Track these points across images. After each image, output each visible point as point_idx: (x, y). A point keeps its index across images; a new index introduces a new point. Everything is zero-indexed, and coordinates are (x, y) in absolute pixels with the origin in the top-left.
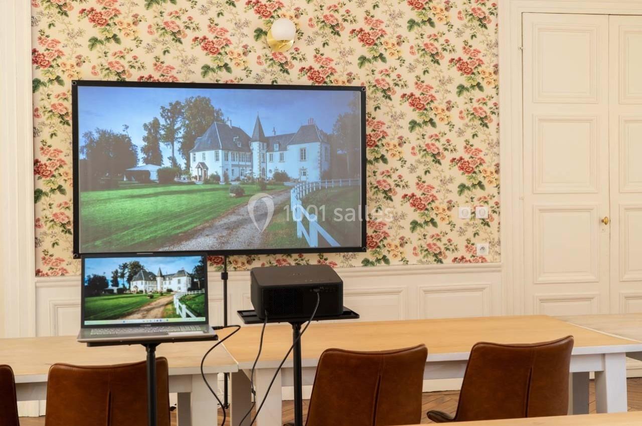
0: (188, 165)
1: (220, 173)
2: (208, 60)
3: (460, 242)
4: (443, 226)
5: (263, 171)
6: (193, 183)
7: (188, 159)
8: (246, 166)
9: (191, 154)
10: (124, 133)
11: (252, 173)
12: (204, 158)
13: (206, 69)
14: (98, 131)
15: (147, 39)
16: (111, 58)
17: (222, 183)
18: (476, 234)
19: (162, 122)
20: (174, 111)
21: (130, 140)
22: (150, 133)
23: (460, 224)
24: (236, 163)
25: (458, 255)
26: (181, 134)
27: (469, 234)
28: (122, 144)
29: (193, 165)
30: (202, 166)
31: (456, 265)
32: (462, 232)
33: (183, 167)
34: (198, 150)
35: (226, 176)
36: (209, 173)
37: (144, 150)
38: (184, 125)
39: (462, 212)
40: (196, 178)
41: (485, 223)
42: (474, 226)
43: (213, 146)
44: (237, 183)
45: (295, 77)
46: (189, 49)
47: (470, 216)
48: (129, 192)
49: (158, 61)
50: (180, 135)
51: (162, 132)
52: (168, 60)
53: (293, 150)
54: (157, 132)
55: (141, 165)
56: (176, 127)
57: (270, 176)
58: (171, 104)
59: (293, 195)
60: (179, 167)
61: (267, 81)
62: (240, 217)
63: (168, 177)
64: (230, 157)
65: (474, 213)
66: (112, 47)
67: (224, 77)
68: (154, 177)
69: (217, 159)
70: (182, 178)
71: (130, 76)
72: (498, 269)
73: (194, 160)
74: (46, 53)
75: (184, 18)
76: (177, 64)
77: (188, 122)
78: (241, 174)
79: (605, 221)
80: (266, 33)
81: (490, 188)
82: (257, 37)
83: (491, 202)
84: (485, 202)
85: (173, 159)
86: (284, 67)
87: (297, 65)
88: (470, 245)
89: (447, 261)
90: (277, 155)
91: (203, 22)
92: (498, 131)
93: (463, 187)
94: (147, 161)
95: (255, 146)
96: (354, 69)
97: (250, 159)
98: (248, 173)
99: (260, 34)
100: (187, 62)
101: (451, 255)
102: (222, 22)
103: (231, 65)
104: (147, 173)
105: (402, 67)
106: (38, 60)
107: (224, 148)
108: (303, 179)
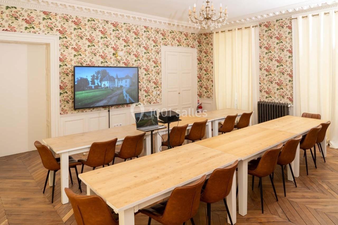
0: (101, 85)
1: (108, 86)
2: (102, 60)
3: (154, 99)
4: (151, 96)
5: (118, 85)
6: (102, 89)
7: (101, 83)
8: (114, 84)
9: (102, 82)
10: (86, 78)
11: (115, 86)
12: (105, 83)
13: (102, 62)
15: (88, 55)
16: (79, 60)
18: (157, 97)
19: (95, 75)
20: (98, 73)
21: (88, 79)
22: (92, 78)
23: (154, 95)
24: (112, 84)
25: (154, 102)
26: (100, 78)
27: (156, 97)
28: (86, 80)
29: (102, 85)
30: (104, 85)
31: (154, 104)
32: (155, 97)
33: (100, 85)
34: (104, 81)
35: (109, 87)
36: (106, 86)
37: (91, 82)
39: (154, 93)
40: (103, 87)
41: (159, 95)
42: (157, 96)
43: (107, 80)
44: (112, 88)
45: (122, 65)
46: (98, 57)
47: (156, 94)
48: (87, 91)
49: (91, 61)
51: (95, 77)
52: (93, 60)
53: (124, 81)
54: (94, 77)
55: (90, 85)
56: (99, 76)
57: (119, 86)
58: (97, 71)
59: (124, 90)
60: (99, 85)
61: (115, 65)
62: (113, 96)
63: (97, 87)
64: (111, 83)
65: (157, 93)
66: (79, 57)
67: (106, 64)
68: (93, 88)
69: (108, 83)
70: (100, 88)
71: (84, 64)
72: (161, 104)
73: (103, 83)
74: (62, 58)
75: (97, 50)
76: (95, 61)
77: (101, 75)
78: (113, 86)
79: (179, 93)
80: (115, 54)
81: (160, 88)
82: (113, 55)
83: (160, 91)
84: (159, 91)
85: (98, 83)
86: (119, 62)
87: (122, 61)
88: (156, 100)
89: (152, 104)
90: (121, 82)
91: (101, 51)
92: (161, 76)
93: (155, 88)
94: (92, 84)
95: (116, 80)
96: (134, 62)
97: (115, 83)
98: (114, 86)
99: (114, 54)
100: (97, 61)
101: (152, 102)
102: (106, 51)
103: (107, 61)
104: (92, 87)
105: (143, 62)
106: (61, 60)
107: (109, 81)
108: (126, 87)
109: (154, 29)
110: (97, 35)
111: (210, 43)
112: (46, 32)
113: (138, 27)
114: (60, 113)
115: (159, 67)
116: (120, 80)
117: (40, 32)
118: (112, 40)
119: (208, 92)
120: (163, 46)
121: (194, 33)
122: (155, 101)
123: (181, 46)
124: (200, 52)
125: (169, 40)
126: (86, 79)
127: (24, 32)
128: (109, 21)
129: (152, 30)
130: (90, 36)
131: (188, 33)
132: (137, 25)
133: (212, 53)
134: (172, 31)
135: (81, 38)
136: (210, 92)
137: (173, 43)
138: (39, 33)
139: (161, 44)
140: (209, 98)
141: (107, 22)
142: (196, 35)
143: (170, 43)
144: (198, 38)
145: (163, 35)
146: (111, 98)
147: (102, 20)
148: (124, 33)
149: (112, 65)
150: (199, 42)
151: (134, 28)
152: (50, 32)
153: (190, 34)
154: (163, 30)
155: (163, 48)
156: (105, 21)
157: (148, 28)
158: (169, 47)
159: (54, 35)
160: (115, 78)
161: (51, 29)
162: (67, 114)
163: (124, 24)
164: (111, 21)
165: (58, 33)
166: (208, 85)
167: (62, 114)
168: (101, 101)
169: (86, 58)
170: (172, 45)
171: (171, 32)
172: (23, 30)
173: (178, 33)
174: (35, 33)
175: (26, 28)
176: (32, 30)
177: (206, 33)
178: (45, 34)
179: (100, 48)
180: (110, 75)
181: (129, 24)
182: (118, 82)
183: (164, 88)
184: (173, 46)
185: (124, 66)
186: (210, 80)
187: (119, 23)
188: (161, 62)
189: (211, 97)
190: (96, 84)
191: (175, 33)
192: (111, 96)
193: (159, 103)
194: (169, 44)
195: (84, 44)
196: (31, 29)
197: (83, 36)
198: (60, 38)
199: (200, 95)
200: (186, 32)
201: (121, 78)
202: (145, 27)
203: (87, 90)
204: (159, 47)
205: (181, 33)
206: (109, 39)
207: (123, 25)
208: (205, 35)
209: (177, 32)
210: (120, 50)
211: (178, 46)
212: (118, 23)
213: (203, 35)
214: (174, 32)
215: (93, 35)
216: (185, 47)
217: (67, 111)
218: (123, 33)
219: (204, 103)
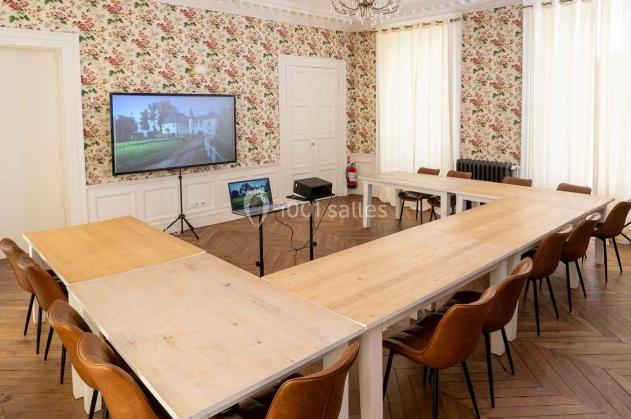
0: (161, 130)
1: (175, 132)
2: (164, 81)
3: (266, 155)
4: (260, 149)
5: (193, 131)
6: (163, 137)
7: (161, 127)
8: (186, 129)
9: (163, 125)
10: (131, 116)
11: (189, 132)
12: (168, 126)
13: (165, 86)
14: (118, 116)
15: (137, 72)
16: (120, 81)
17: (176, 137)
18: (271, 152)
19: (149, 111)
20: (154, 107)
21: (134, 120)
22: (143, 116)
23: (266, 148)
24: (182, 128)
25: (265, 160)
27: (269, 152)
28: (131, 120)
29: (164, 130)
30: (168, 130)
31: (265, 164)
32: (267, 151)
33: (159, 131)
34: (166, 123)
35: (178, 133)
36: (170, 133)
37: (141, 124)
38: (159, 113)
39: (266, 144)
40: (164, 135)
41: (275, 147)
42: (271, 148)
43: (173, 121)
44: (182, 136)
45: (203, 90)
46: (156, 76)
47: (269, 145)
48: (136, 142)
49: (143, 83)
50: (157, 117)
51: (149, 116)
52: (147, 81)
53: (205, 122)
54: (146, 116)
55: (140, 130)
56: (156, 113)
57: (196, 133)
58: (153, 104)
59: (206, 140)
60: (157, 131)
61: (191, 92)
62: (184, 150)
63: (152, 135)
64: (179, 126)
65: (270, 143)
66: (121, 75)
67: (172, 90)
68: (146, 135)
69: (174, 127)
70: (159, 135)
71: (130, 89)
72: (279, 165)
73: (164, 127)
74: (87, 77)
75: (154, 62)
76: (151, 83)
77: (160, 111)
78: (184, 133)
79: (313, 144)
80: (190, 71)
81: (276, 134)
82: (187, 72)
83: (277, 139)
84: (275, 139)
85: (154, 127)
86: (198, 86)
87: (203, 84)
88: (269, 156)
89: (262, 163)
90: (199, 124)
91: (163, 64)
92: (278, 111)
93: (267, 134)
94: (142, 129)
95: (190, 121)
96: (226, 86)
97: (188, 126)
98: (187, 132)
99: (187, 70)
100: (156, 82)
101: (263, 161)
102: (171, 65)
103: (176, 84)
104: (142, 134)
105: (245, 86)
106: (83, 81)
107: (176, 122)
108: (210, 133)
109: (265, 23)
110: (154, 33)
111: (371, 51)
112: (53, 27)
113: (233, 18)
114: (87, 183)
115: (275, 95)
116: (199, 121)
117: (42, 26)
118: (183, 45)
119: (367, 141)
120: (283, 55)
121: (340, 32)
122: (267, 159)
123: (316, 55)
124: (353, 67)
125: (293, 43)
126: (131, 118)
127: (9, 27)
128: (177, 6)
129: (262, 24)
130: (141, 34)
131: (328, 30)
132: (232, 15)
133: (375, 70)
134: (299, 26)
135: (123, 39)
136: (370, 143)
137: (301, 50)
138: (39, 29)
139: (278, 51)
140: (368, 152)
141: (173, 8)
142: (344, 34)
143: (295, 50)
144: (348, 40)
145: (282, 34)
146: (181, 155)
147: (162, 4)
148: (207, 30)
149: (184, 92)
150: (351, 48)
151: (226, 20)
152: (62, 26)
153: (333, 32)
154: (282, 24)
155: (282, 59)
156: (168, 5)
157: (254, 20)
158: (293, 58)
159: (69, 32)
160: (188, 116)
161: (63, 20)
162: (99, 183)
163: (207, 11)
164: (181, 6)
165: (76, 28)
166: (366, 129)
167: (89, 184)
168: (162, 160)
169: (134, 78)
170: (300, 54)
171: (298, 28)
172: (7, 22)
173: (310, 30)
174: (31, 28)
175: (13, 18)
176: (24, 22)
177: (363, 32)
178: (51, 30)
179: (160, 59)
180: (179, 112)
181: (216, 12)
182: (194, 125)
183: (284, 132)
184: (302, 55)
185: (207, 92)
186: (371, 119)
187: (196, 10)
188: (278, 86)
189: (373, 151)
190: (151, 129)
191: (305, 31)
192: (181, 151)
193: (274, 161)
194: (293, 52)
195: (129, 50)
196: (21, 20)
197: (126, 35)
198: (81, 38)
199: (351, 148)
200: (325, 29)
201: (200, 117)
202: (247, 18)
203: (133, 140)
204: (274, 56)
205: (317, 30)
206: (177, 41)
207: (203, 13)
208: (362, 34)
209: (308, 29)
210: (199, 62)
211: (310, 56)
212: (194, 10)
213: (357, 34)
214: (303, 28)
215: (146, 32)
216: (324, 57)
217: (99, 179)
218: (205, 30)
219: (358, 162)
